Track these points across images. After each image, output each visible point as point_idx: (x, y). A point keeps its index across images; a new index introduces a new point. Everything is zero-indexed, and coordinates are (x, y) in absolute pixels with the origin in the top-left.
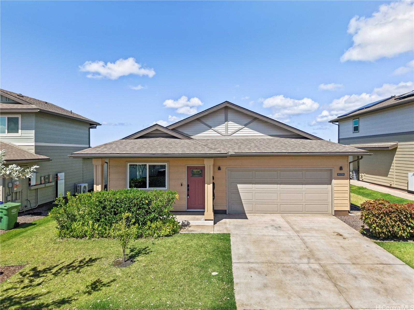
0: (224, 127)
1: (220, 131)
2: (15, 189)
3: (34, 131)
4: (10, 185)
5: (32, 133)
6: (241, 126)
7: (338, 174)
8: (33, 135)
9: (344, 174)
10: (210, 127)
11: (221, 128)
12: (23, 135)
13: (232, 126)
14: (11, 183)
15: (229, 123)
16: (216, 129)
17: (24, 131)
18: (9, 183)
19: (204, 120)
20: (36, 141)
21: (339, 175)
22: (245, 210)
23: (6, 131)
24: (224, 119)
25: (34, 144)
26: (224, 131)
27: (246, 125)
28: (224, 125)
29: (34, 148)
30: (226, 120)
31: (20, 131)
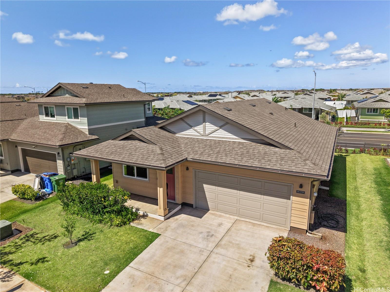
0: (202, 127)
1: (199, 131)
2: (73, 162)
3: (87, 118)
4: (69, 160)
5: (85, 120)
6: (217, 128)
7: (297, 191)
8: (86, 121)
9: (304, 192)
10: (191, 127)
11: (200, 128)
12: (82, 121)
13: (210, 127)
14: (69, 158)
15: (206, 124)
16: (195, 128)
17: (82, 118)
18: (68, 158)
19: (186, 120)
20: (88, 126)
21: (298, 193)
22: (209, 207)
23: (73, 117)
24: (202, 120)
25: (87, 128)
26: (202, 131)
27: (221, 127)
28: (202, 125)
29: (87, 130)
30: (204, 121)
31: (79, 118)
